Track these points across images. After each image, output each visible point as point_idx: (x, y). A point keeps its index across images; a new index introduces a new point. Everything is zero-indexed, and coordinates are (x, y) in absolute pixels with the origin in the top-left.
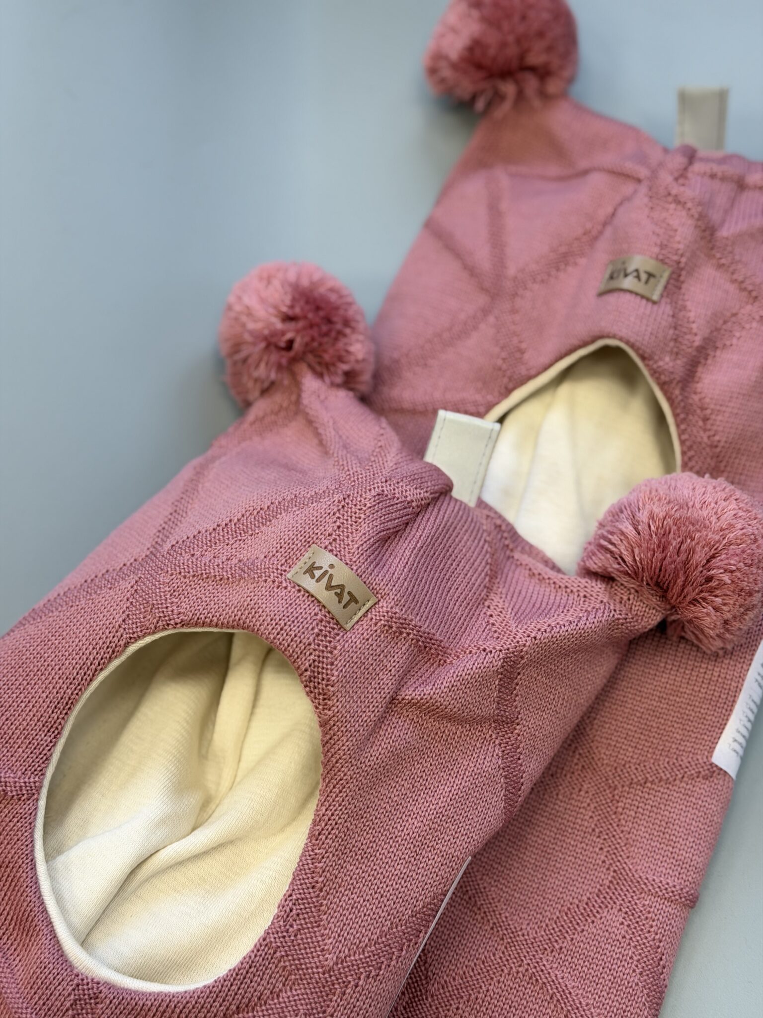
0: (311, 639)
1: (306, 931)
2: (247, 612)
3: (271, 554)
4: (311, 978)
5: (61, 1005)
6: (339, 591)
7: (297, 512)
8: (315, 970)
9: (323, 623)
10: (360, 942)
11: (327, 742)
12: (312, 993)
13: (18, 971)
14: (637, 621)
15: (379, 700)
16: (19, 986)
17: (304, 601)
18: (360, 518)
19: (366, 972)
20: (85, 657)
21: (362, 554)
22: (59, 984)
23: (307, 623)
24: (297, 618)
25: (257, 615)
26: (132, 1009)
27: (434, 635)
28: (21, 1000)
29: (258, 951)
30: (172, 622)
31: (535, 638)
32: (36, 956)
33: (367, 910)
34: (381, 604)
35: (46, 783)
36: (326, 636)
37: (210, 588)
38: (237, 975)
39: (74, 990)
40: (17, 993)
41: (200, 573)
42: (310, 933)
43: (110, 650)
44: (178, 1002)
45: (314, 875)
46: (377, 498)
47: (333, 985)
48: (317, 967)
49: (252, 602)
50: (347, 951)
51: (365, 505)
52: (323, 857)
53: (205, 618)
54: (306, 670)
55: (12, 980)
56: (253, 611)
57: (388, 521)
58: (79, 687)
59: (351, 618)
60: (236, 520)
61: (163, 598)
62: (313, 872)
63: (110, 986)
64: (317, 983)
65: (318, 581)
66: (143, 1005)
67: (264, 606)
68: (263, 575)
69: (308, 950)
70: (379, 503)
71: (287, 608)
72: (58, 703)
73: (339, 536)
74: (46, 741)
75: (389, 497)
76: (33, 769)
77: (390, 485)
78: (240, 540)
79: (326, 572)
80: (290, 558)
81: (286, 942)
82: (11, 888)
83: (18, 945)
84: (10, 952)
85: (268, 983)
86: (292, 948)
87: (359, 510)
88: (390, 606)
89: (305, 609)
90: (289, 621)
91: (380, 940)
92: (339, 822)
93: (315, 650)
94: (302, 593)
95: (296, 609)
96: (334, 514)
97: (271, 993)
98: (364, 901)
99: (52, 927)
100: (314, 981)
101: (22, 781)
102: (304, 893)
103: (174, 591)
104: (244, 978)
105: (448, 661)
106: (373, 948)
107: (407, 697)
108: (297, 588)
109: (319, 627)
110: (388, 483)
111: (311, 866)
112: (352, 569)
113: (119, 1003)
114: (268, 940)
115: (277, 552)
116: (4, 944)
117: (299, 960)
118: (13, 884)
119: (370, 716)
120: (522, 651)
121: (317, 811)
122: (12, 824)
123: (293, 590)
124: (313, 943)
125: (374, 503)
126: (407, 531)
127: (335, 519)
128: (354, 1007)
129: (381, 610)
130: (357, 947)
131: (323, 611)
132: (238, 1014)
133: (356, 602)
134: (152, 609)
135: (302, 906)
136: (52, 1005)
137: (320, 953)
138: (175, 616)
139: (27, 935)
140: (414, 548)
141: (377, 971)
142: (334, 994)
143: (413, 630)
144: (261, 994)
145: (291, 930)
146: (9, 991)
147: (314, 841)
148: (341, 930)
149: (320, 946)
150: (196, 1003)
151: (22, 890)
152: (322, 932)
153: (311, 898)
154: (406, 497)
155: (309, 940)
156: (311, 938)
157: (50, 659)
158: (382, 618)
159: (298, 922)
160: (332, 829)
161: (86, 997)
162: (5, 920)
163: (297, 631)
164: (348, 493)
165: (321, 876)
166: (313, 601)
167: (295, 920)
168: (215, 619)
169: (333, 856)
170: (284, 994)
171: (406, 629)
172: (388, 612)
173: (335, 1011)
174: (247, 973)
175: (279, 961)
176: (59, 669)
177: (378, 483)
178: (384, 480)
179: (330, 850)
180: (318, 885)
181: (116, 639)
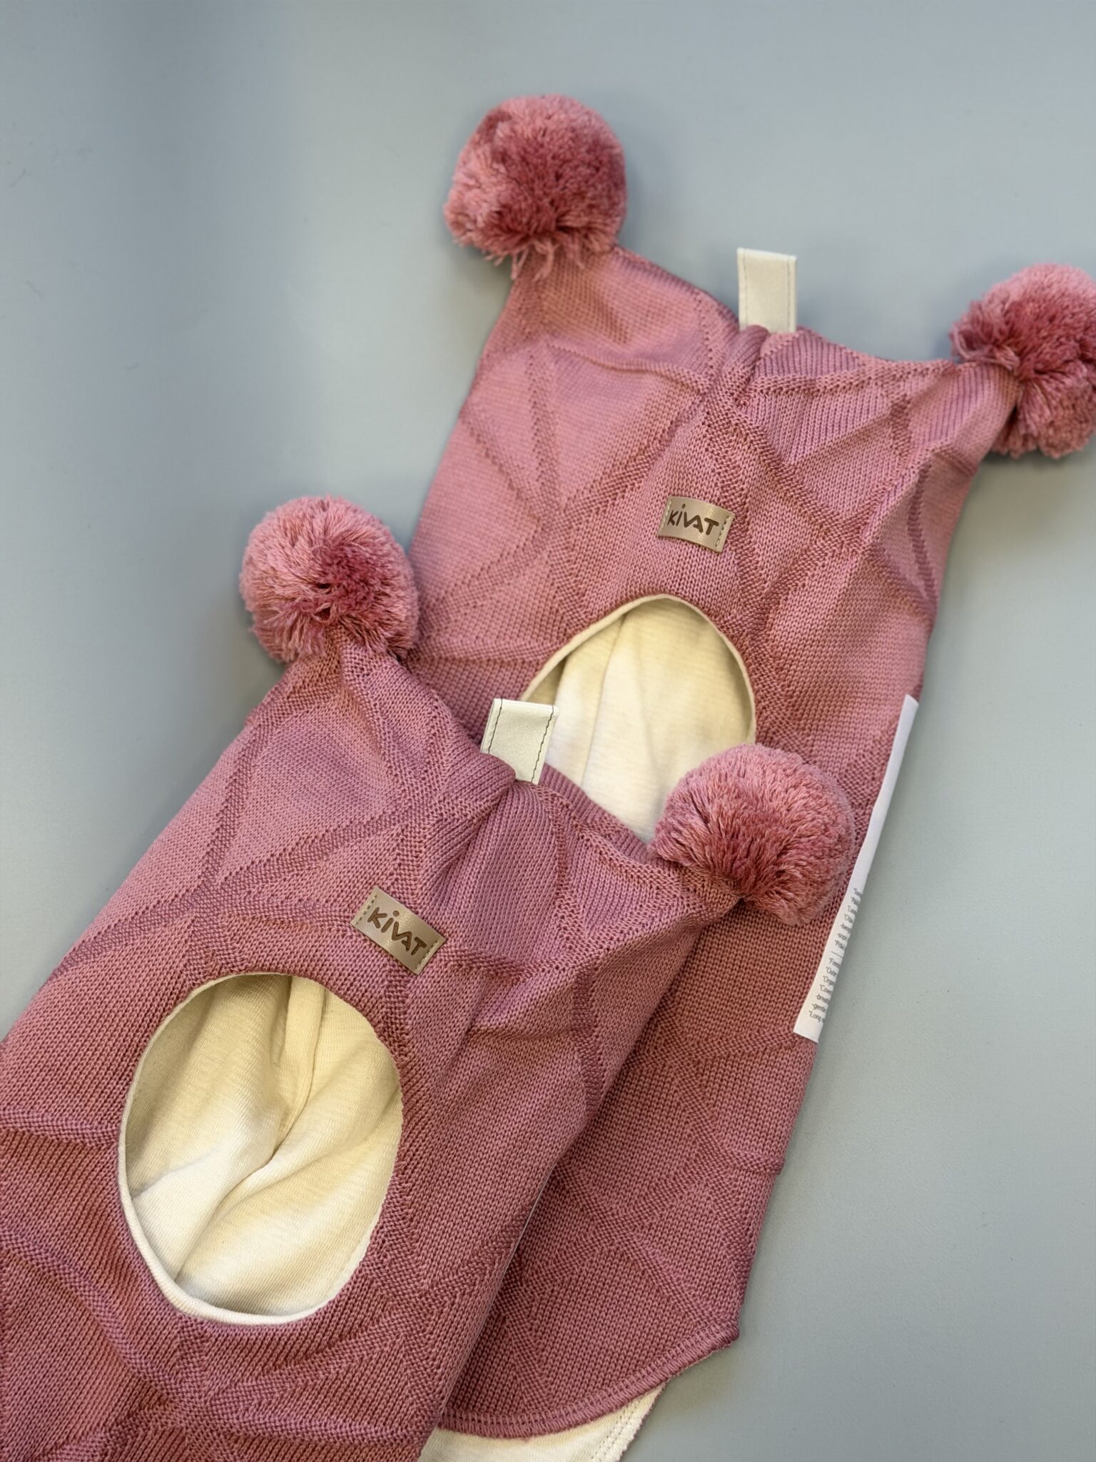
0: (382, 991)
1: (400, 1259)
2: (313, 963)
3: (332, 899)
4: (408, 1303)
5: (169, 1348)
6: (405, 939)
7: (355, 848)
8: (411, 1295)
9: (393, 973)
10: (453, 1264)
11: (405, 1084)
12: (410, 1316)
13: (120, 1314)
14: (712, 911)
15: (455, 1038)
16: (124, 1331)
17: (371, 951)
18: (421, 852)
19: (461, 1290)
20: (148, 1003)
21: (426, 894)
22: (164, 1328)
23: (376, 976)
24: (366, 971)
25: (325, 968)
26: (238, 1344)
27: (505, 958)
28: (128, 1346)
29: (355, 1283)
30: (236, 969)
31: (608, 949)
32: (138, 1302)
33: (458, 1233)
34: (449, 944)
35: (123, 1127)
36: (396, 986)
37: (272, 931)
38: (337, 1306)
39: (179, 1332)
40: (123, 1338)
41: (259, 915)
42: (403, 1261)
43: (174, 996)
44: (282, 1335)
45: (403, 1207)
46: (436, 826)
47: (430, 1306)
48: (413, 1292)
49: (318, 953)
50: (441, 1274)
51: (425, 837)
52: (411, 1190)
53: (271, 964)
54: (379, 1022)
55: (116, 1325)
56: (320, 963)
57: (449, 850)
58: (146, 1035)
59: (420, 962)
60: (290, 850)
61: (224, 943)
62: (403, 1205)
63: (214, 1323)
64: (415, 1306)
65: (384, 930)
66: (248, 1339)
67: (331, 958)
68: (326, 923)
69: (403, 1277)
70: (439, 832)
71: (355, 961)
72: (127, 1051)
73: (400, 874)
75: (449, 820)
76: (109, 1118)
77: (448, 803)
78: (297, 875)
79: (391, 920)
80: (352, 902)
81: (381, 1273)
82: (102, 1235)
83: (117, 1287)
84: (108, 1295)
85: (367, 1311)
86: (387, 1277)
87: (420, 842)
88: (458, 944)
89: (373, 961)
90: (358, 975)
91: (472, 1259)
92: (424, 1155)
93: (386, 1003)
94: (368, 943)
95: (364, 961)
96: (394, 850)
97: (371, 1319)
98: (454, 1224)
99: (149, 1271)
100: (411, 1304)
101: (100, 1131)
102: (395, 1225)
103: (235, 935)
104: (344, 1309)
105: (521, 979)
106: (466, 1268)
107: (482, 1028)
108: (363, 938)
109: (389, 978)
110: (446, 801)
111: (399, 1199)
112: (417, 913)
113: (225, 1340)
114: (364, 1273)
115: (338, 896)
116: (102, 1287)
117: (395, 1287)
118: (104, 1231)
119: (448, 1054)
120: (595, 963)
121: (402, 1146)
122: (95, 1173)
123: (359, 939)
124: (407, 1270)
125: (433, 834)
126: (470, 850)
127: (395, 856)
128: (452, 1323)
129: (449, 950)
130: (451, 1269)
131: (391, 961)
132: (341, 1341)
133: (424, 945)
134: (213, 954)
135: (394, 1237)
136: (160, 1348)
137: (415, 1279)
138: (239, 963)
139: (125, 1279)
140: (479, 872)
141: (472, 1288)
142: (432, 1314)
143: (483, 962)
144: (362, 1321)
145: (385, 1260)
146: (114, 1336)
147: (400, 1176)
148: (434, 1255)
149: (414, 1273)
150: (300, 1334)
151: (114, 1237)
152: (416, 1258)
153: (402, 1229)
154: (466, 816)
155: (404, 1268)
156: (406, 1265)
157: (111, 1005)
158: (451, 958)
159: (391, 1252)
160: (418, 1163)
161: (192, 1337)
162: (100, 1264)
163: (367, 986)
164: (406, 823)
165: (410, 1208)
166: (380, 952)
167: (388, 1251)
168: (281, 966)
169: (421, 1187)
170: (384, 1320)
171: (475, 963)
172: (456, 952)
173: (434, 1329)
174: (347, 1304)
175: (376, 1290)
176: (123, 1016)
177: (435, 804)
178: (442, 798)
179: (417, 1183)
180: (409, 1216)
181: (179, 985)
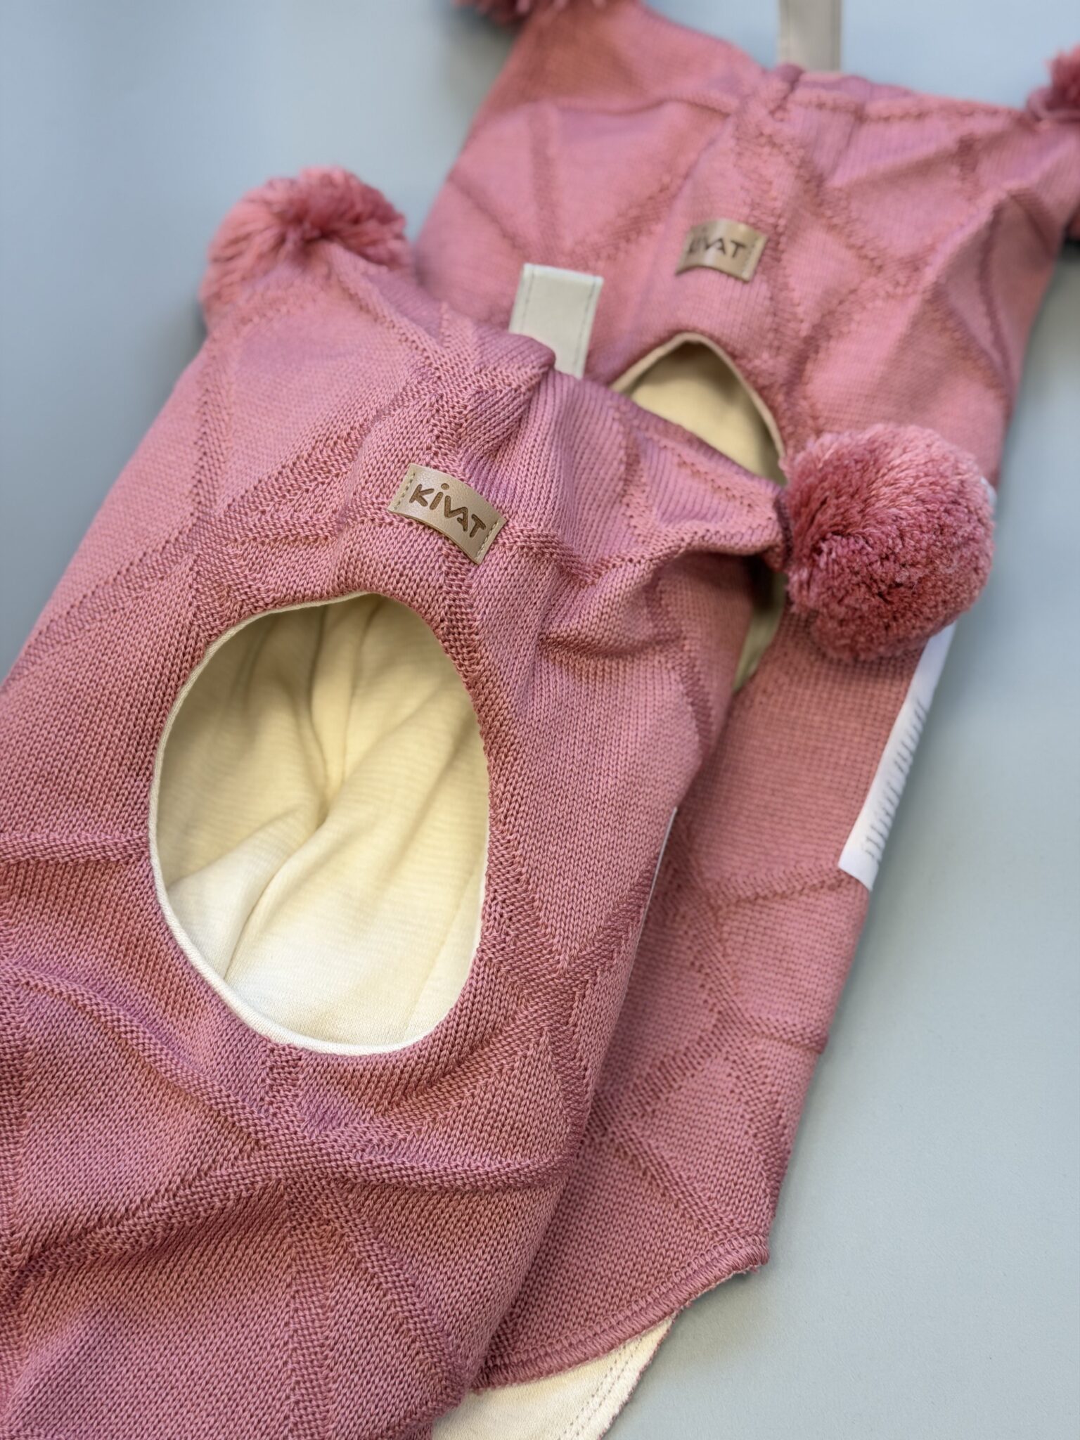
2: (351, 567)
3: (359, 488)
6: (461, 516)
9: (451, 559)
10: (588, 932)
17: (420, 535)
18: (461, 425)
19: (601, 965)
20: (157, 673)
23: (431, 561)
24: (417, 557)
25: (365, 567)
30: (261, 603)
33: (586, 893)
34: (511, 525)
35: (153, 834)
36: (456, 574)
43: (188, 657)
45: (514, 866)
46: (476, 397)
49: (354, 553)
51: (465, 408)
52: (518, 843)
53: (305, 590)
54: (442, 621)
56: (359, 563)
58: (161, 713)
59: (480, 547)
60: (306, 456)
61: (241, 575)
62: (513, 863)
65: (433, 507)
67: (370, 553)
68: (358, 515)
71: (401, 547)
72: (140, 738)
73: (439, 448)
74: (138, 787)
76: (133, 824)
77: (486, 375)
78: (323, 484)
79: (440, 494)
80: (384, 486)
87: (459, 413)
88: (522, 524)
89: (424, 545)
90: (407, 563)
91: (606, 925)
92: (526, 795)
93: (448, 593)
94: (415, 525)
95: (412, 547)
96: (428, 421)
102: (510, 891)
106: (602, 936)
108: (407, 520)
109: (447, 564)
111: (507, 856)
114: (486, 959)
115: (366, 482)
122: (126, 895)
123: (402, 524)
126: (522, 429)
127: (430, 428)
129: (513, 531)
130: (587, 939)
131: (447, 544)
133: (483, 526)
134: (228, 592)
138: (264, 596)
141: (611, 962)
147: (501, 828)
148: (565, 924)
157: (110, 685)
158: (517, 540)
160: (520, 806)
163: (421, 574)
164: (438, 392)
165: (523, 866)
166: (431, 533)
168: (318, 589)
169: (530, 839)
171: (547, 548)
172: (522, 531)
176: (128, 695)
177: (471, 376)
181: (191, 642)
